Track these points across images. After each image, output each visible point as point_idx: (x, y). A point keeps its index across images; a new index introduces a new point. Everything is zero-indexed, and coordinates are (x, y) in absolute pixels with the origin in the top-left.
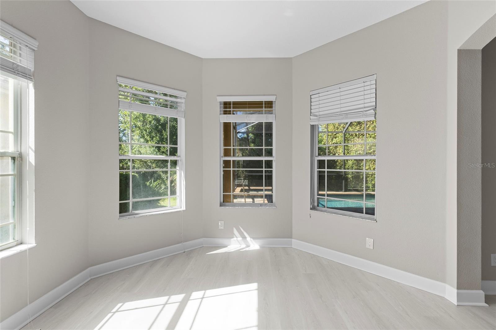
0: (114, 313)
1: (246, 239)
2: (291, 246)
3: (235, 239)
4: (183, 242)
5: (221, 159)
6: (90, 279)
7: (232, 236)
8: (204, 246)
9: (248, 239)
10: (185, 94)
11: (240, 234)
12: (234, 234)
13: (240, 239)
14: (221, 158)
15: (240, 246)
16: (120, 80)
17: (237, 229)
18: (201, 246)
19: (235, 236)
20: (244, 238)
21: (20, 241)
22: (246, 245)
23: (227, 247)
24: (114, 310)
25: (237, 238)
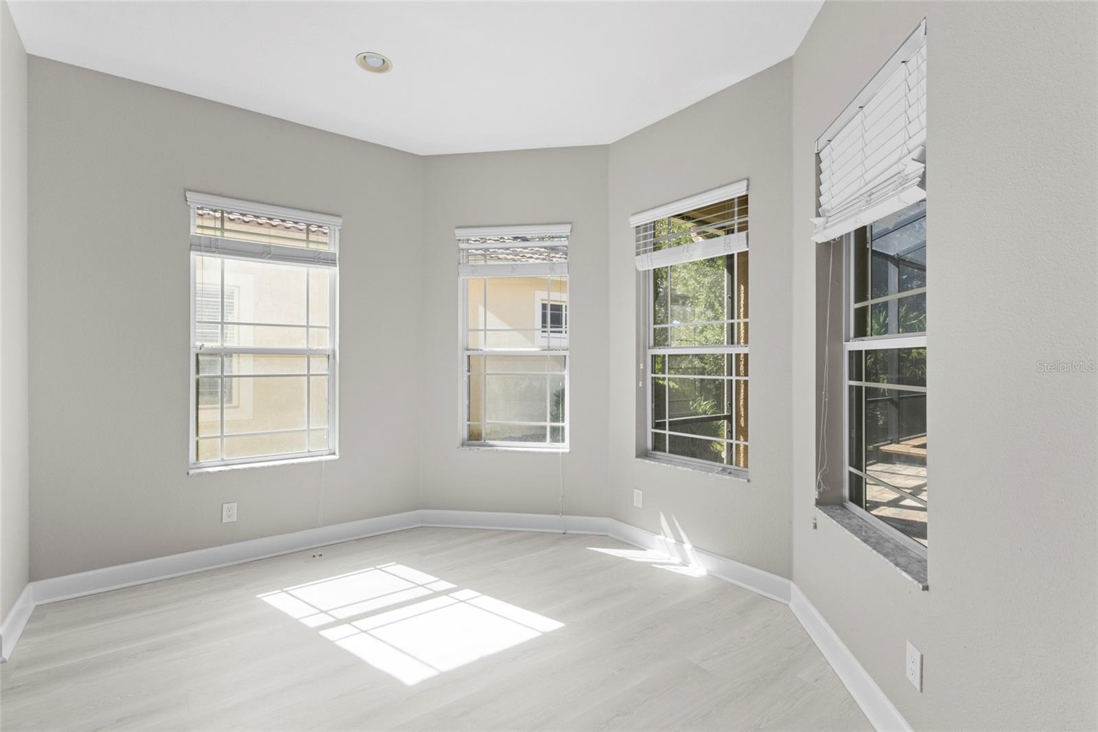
0: (376, 569)
1: (682, 546)
2: (786, 602)
3: (662, 537)
4: (563, 514)
5: (648, 354)
6: (420, 525)
7: (657, 531)
8: (609, 535)
9: (688, 546)
10: (568, 227)
11: (671, 530)
12: (661, 527)
13: (671, 540)
14: (648, 350)
15: (670, 556)
16: (460, 233)
17: (666, 517)
18: (605, 534)
19: (662, 533)
20: (680, 541)
21: (332, 451)
22: (683, 560)
23: (645, 550)
24: (377, 567)
25: (666, 537)
